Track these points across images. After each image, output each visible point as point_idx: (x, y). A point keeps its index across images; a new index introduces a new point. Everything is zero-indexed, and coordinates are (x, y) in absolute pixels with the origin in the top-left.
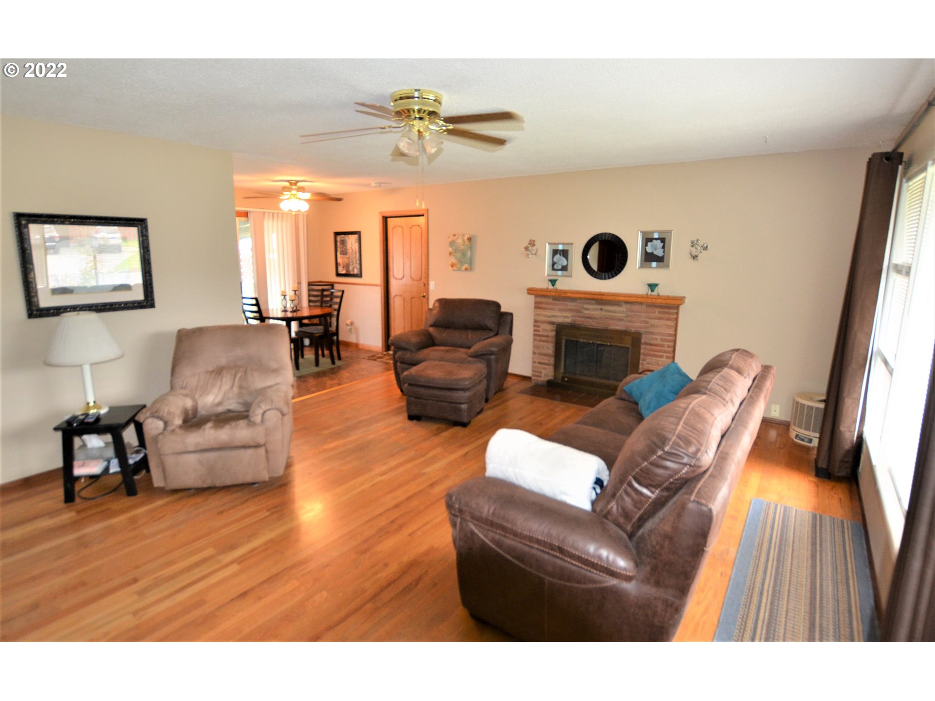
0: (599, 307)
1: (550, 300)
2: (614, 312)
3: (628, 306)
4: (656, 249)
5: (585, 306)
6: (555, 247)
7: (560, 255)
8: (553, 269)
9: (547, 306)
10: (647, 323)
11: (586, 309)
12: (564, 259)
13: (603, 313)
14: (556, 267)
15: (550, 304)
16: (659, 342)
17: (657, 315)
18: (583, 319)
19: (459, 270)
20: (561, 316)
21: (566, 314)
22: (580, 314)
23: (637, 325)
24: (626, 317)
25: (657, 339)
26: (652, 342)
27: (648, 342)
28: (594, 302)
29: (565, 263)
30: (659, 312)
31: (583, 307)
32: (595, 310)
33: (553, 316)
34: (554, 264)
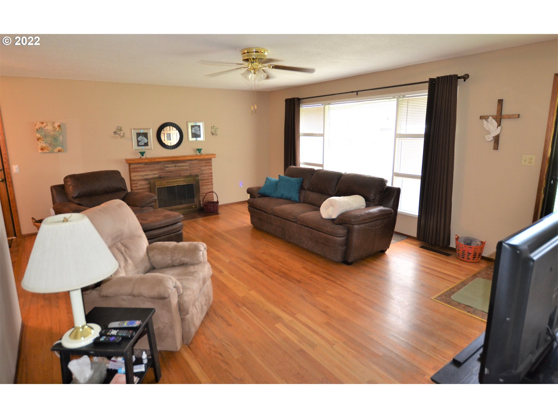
0: (174, 165)
1: (142, 165)
2: (183, 166)
3: (190, 162)
4: (196, 131)
5: (166, 166)
6: (139, 131)
7: (142, 136)
8: (138, 145)
9: (140, 170)
10: (200, 169)
11: (167, 167)
12: (145, 139)
13: (177, 168)
14: (140, 144)
15: (143, 168)
16: (206, 178)
17: (204, 164)
18: (165, 174)
19: (52, 152)
20: (152, 174)
21: (154, 172)
22: (163, 171)
23: (196, 171)
24: (189, 168)
25: (205, 177)
26: (204, 178)
27: (202, 179)
28: (171, 162)
29: (146, 141)
30: (205, 163)
31: (165, 166)
32: (172, 167)
33: (146, 175)
34: (138, 142)
